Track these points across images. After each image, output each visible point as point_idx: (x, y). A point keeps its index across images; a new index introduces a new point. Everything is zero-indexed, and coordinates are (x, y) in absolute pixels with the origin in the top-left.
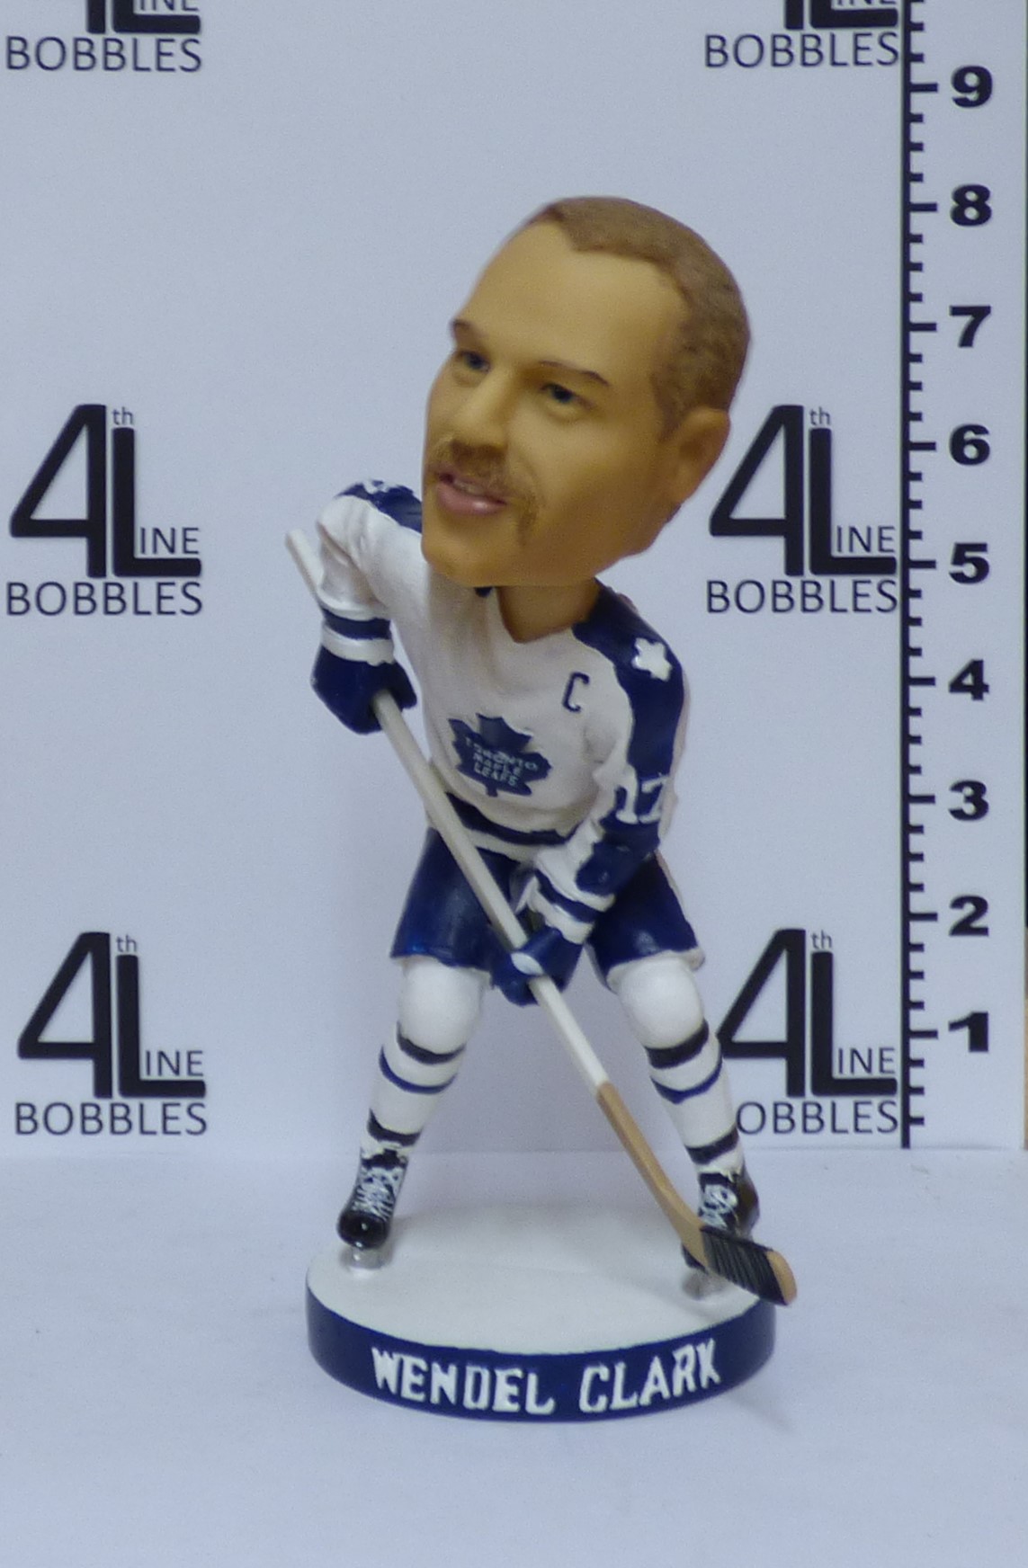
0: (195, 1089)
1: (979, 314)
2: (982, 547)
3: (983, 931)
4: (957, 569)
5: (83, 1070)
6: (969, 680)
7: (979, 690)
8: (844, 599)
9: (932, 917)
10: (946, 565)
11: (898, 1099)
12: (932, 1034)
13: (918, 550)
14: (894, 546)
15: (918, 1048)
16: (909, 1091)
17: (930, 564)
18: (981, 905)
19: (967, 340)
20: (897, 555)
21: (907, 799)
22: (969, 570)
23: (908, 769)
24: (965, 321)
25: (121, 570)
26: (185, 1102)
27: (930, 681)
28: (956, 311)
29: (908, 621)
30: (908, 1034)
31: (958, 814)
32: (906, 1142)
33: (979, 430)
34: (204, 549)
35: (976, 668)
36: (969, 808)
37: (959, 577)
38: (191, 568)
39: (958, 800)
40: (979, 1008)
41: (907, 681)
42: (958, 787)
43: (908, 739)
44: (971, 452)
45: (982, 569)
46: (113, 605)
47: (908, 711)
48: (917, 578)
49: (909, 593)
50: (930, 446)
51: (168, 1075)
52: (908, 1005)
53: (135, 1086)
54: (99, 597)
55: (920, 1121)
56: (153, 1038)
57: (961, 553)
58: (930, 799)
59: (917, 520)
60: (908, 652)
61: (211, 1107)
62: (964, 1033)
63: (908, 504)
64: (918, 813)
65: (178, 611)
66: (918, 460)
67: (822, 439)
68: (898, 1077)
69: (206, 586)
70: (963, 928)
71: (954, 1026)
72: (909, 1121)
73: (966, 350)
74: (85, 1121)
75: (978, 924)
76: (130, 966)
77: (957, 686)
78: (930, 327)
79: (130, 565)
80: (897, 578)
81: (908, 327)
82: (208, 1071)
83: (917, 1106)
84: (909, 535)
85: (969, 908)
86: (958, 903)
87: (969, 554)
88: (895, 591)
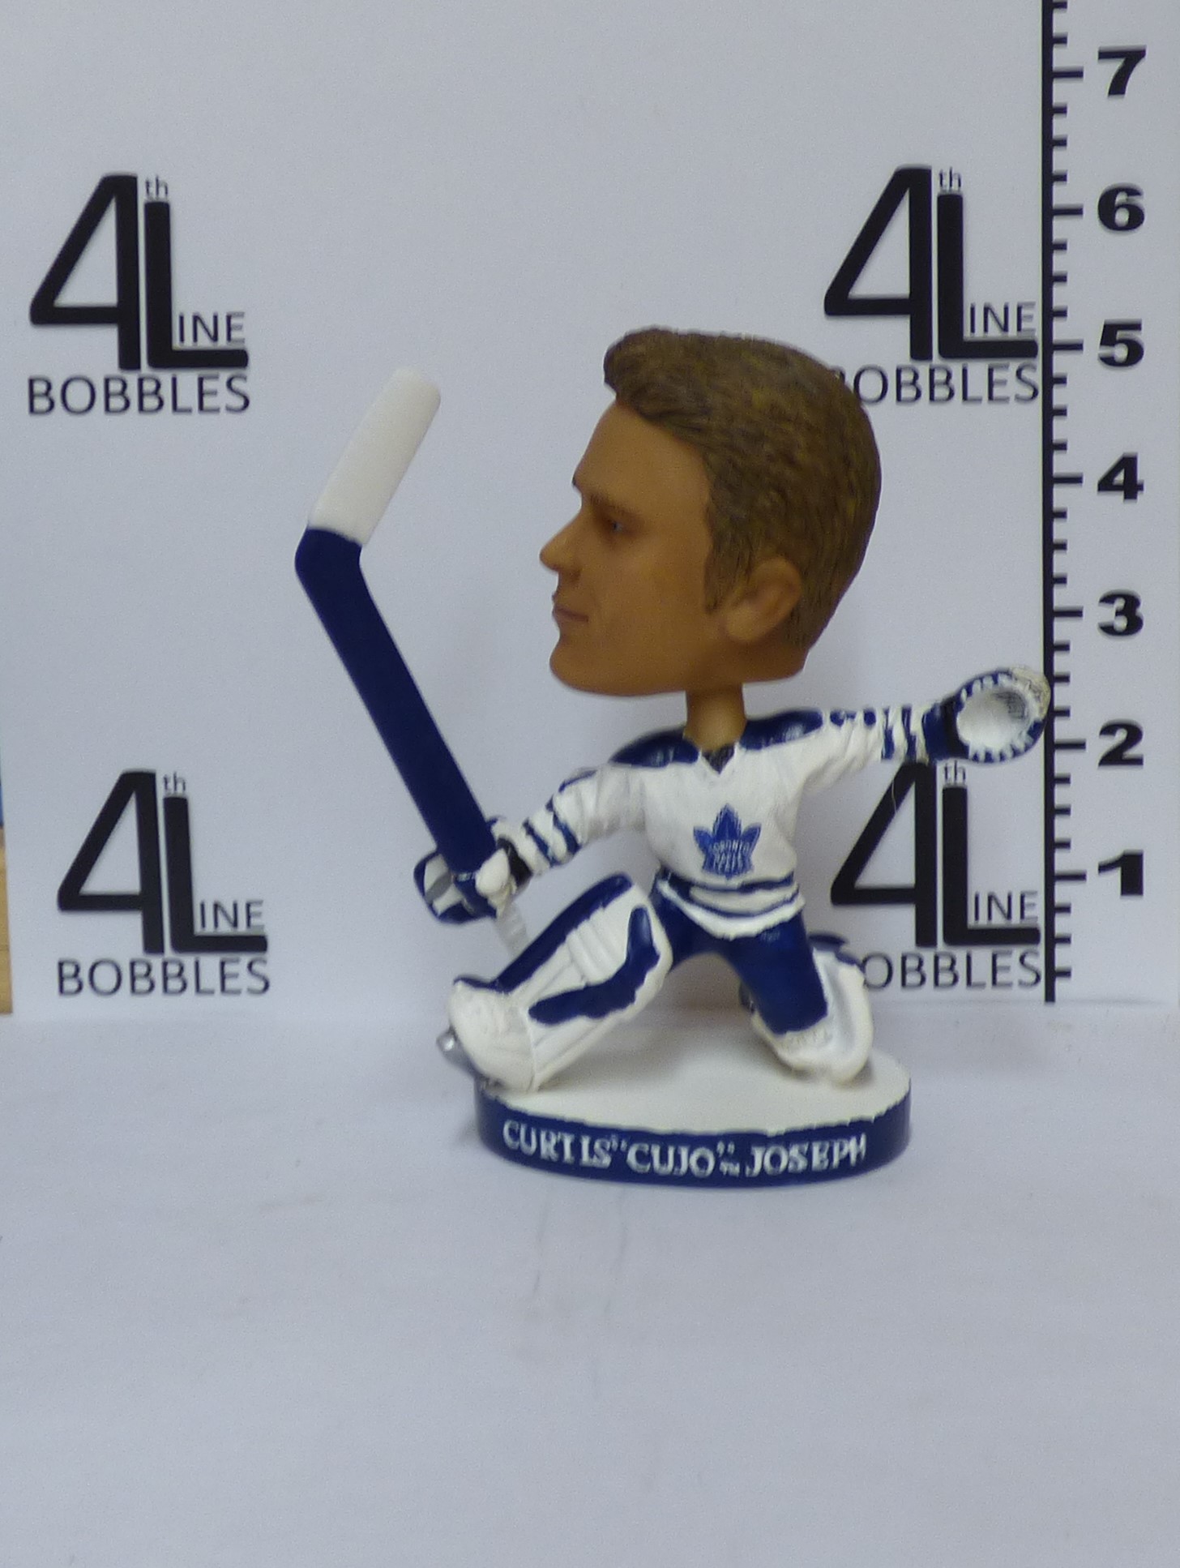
0: (256, 944)
1: (1131, 58)
2: (1136, 326)
3: (1138, 761)
4: (1107, 351)
5: (130, 925)
6: (1120, 478)
7: (1131, 489)
8: (978, 386)
9: (1079, 745)
10: (1093, 346)
11: (1041, 948)
12: (1080, 877)
13: (1061, 331)
14: (1034, 326)
15: (1064, 892)
16: (1053, 941)
17: (1077, 347)
18: (1134, 734)
19: (1118, 87)
20: (1038, 336)
21: (1050, 614)
22: (1121, 352)
23: (1051, 580)
24: (1115, 65)
25: (157, 362)
26: (245, 958)
27: (1076, 480)
28: (1105, 55)
29: (1050, 413)
30: (1052, 878)
31: (1108, 630)
32: (1050, 996)
33: (1132, 192)
34: (250, 337)
35: (1128, 464)
36: (1121, 623)
37: (1109, 361)
38: (237, 359)
39: (1108, 614)
40: (1132, 846)
41: (1050, 480)
42: (1108, 599)
43: (1051, 546)
44: (1122, 217)
45: (1135, 353)
46: (147, 402)
47: (1051, 515)
48: (1061, 363)
49: (1051, 380)
50: (1076, 212)
51: (225, 928)
52: (1052, 845)
53: (189, 941)
54: (133, 392)
55: (1066, 973)
56: (206, 888)
57: (1110, 334)
58: (1076, 613)
59: (1061, 296)
60: (1051, 447)
61: (273, 962)
62: (1115, 876)
63: (1050, 279)
64: (1063, 629)
65: (223, 409)
66: (1061, 228)
67: (952, 206)
68: (1041, 924)
69: (254, 380)
70: (1113, 758)
71: (1104, 868)
72: (1053, 974)
73: (1117, 101)
74: (132, 979)
75: (1132, 752)
76: (178, 808)
77: (1106, 485)
78: (1077, 74)
79: (166, 357)
80: (1038, 362)
81: (1049, 75)
82: (268, 923)
83: (1063, 957)
84: (1051, 314)
85: (1121, 736)
86: (1109, 730)
87: (1120, 334)
88: (1036, 376)
